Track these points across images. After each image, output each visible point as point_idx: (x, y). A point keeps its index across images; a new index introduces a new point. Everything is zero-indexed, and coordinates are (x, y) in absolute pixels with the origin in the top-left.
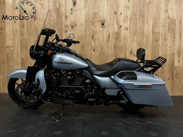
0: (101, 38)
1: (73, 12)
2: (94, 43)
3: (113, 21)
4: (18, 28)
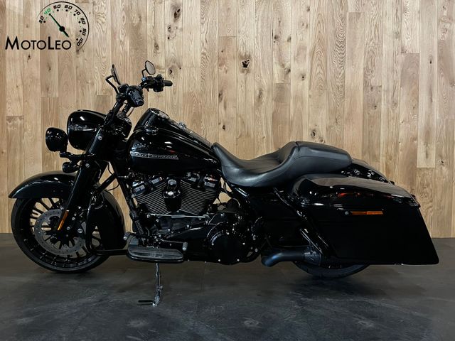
0: (240, 99)
1: (172, 35)
2: (223, 111)
3: (269, 58)
4: (37, 72)
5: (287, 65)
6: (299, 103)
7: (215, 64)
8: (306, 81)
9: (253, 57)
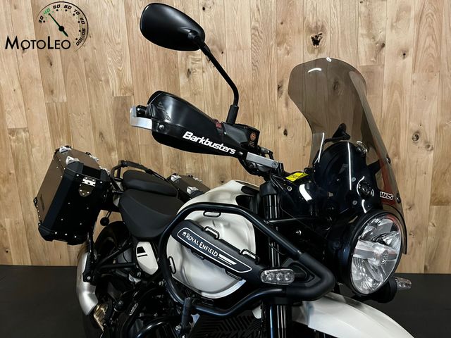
5: (379, 37)
6: (396, 94)
7: (272, 43)
8: (409, 59)
9: (327, 28)
